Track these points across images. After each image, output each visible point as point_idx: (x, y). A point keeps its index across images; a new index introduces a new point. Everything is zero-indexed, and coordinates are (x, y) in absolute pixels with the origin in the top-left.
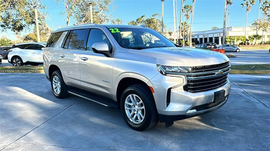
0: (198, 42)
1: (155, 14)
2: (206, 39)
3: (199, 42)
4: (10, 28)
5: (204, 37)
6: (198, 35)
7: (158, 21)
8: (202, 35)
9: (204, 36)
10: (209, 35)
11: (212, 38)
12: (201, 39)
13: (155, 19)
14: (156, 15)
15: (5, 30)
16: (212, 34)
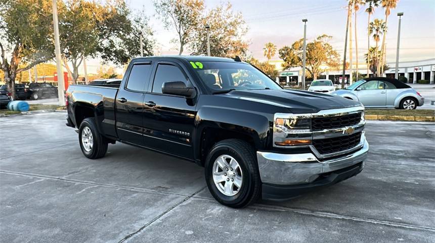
0: (406, 79)
1: (321, 36)
2: (419, 74)
3: (408, 80)
4: (112, 60)
5: (416, 71)
6: (406, 68)
7: (327, 46)
8: (413, 68)
9: (417, 69)
10: (424, 67)
11: (421, 73)
12: (411, 75)
13: (322, 44)
14: (323, 36)
15: (106, 62)
16: (430, 66)
